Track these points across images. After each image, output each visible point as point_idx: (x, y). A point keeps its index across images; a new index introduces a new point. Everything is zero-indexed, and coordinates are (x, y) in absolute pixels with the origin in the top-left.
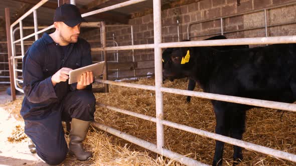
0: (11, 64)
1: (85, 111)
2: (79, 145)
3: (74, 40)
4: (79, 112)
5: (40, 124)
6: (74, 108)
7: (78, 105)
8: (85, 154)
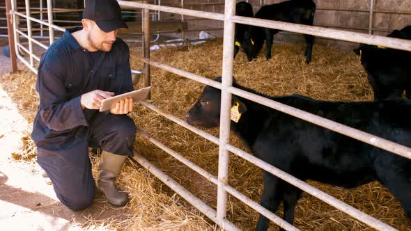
0: (10, 22)
1: (122, 146)
2: (111, 183)
3: (107, 48)
4: (114, 146)
5: (60, 155)
6: (107, 141)
7: (112, 137)
8: (119, 198)
